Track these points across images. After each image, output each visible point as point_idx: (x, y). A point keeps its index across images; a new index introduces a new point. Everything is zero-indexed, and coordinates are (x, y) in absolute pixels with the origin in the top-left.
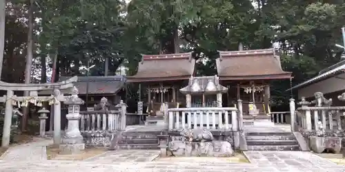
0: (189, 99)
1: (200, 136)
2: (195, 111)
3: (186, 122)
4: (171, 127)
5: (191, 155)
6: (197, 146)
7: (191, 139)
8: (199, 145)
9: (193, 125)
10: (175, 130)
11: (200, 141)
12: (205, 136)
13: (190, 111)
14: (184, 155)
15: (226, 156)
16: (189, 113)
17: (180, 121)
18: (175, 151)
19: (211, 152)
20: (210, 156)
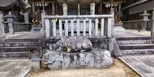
0: (65, 8)
1: (79, 46)
2: (72, 18)
3: (63, 28)
4: (48, 35)
5: (69, 68)
6: (75, 57)
7: (69, 50)
8: (78, 57)
9: (70, 33)
10: (52, 38)
11: (79, 51)
12: (85, 45)
13: (67, 18)
14: (60, 68)
15: (108, 67)
16: (66, 21)
17: (58, 28)
18: (51, 64)
19: (92, 64)
20: (90, 68)
